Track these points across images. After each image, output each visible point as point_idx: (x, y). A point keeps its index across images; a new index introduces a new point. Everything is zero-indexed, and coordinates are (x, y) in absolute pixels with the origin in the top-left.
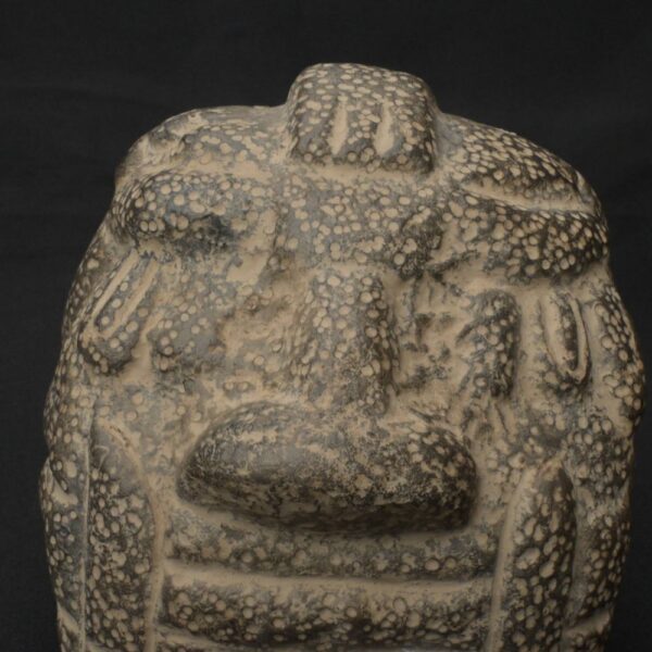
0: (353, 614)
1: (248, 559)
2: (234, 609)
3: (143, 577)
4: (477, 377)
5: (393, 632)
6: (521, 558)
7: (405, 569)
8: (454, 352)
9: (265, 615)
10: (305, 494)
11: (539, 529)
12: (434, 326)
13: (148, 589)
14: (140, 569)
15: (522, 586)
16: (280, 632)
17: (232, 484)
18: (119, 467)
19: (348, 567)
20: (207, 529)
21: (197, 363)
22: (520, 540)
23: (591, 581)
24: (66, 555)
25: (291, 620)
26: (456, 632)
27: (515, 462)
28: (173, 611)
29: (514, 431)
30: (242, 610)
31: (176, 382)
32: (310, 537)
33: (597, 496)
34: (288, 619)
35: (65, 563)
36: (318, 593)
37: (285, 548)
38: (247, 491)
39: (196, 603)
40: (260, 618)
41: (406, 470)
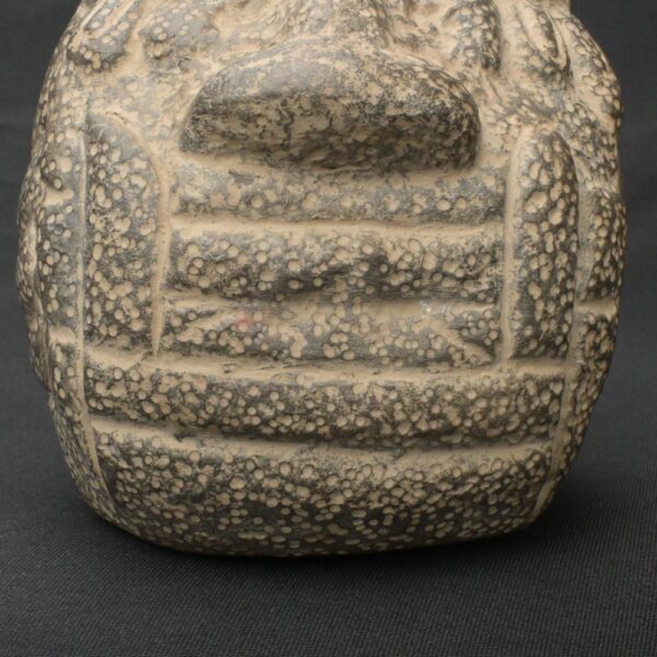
0: (369, 250)
1: (258, 204)
2: (247, 255)
3: (149, 238)
4: (467, 48)
5: (410, 276)
6: (529, 202)
7: (417, 210)
8: (440, 29)
9: (280, 258)
10: (317, 105)
11: (543, 173)
12: (419, 10)
13: (155, 251)
14: (144, 231)
15: (533, 232)
16: (296, 278)
17: (242, 107)
18: (119, 136)
19: (361, 207)
20: (215, 176)
21: (192, 42)
22: (526, 183)
23: (597, 249)
24: (62, 254)
25: (307, 261)
26: (473, 278)
27: (513, 120)
28: (182, 268)
29: (506, 100)
30: (255, 254)
31: (171, 67)
32: (319, 178)
33: (591, 170)
34: (303, 261)
35: (60, 265)
36: (331, 235)
37: (296, 190)
38: (258, 112)
39: (207, 253)
40: (274, 263)
41: (413, 82)
